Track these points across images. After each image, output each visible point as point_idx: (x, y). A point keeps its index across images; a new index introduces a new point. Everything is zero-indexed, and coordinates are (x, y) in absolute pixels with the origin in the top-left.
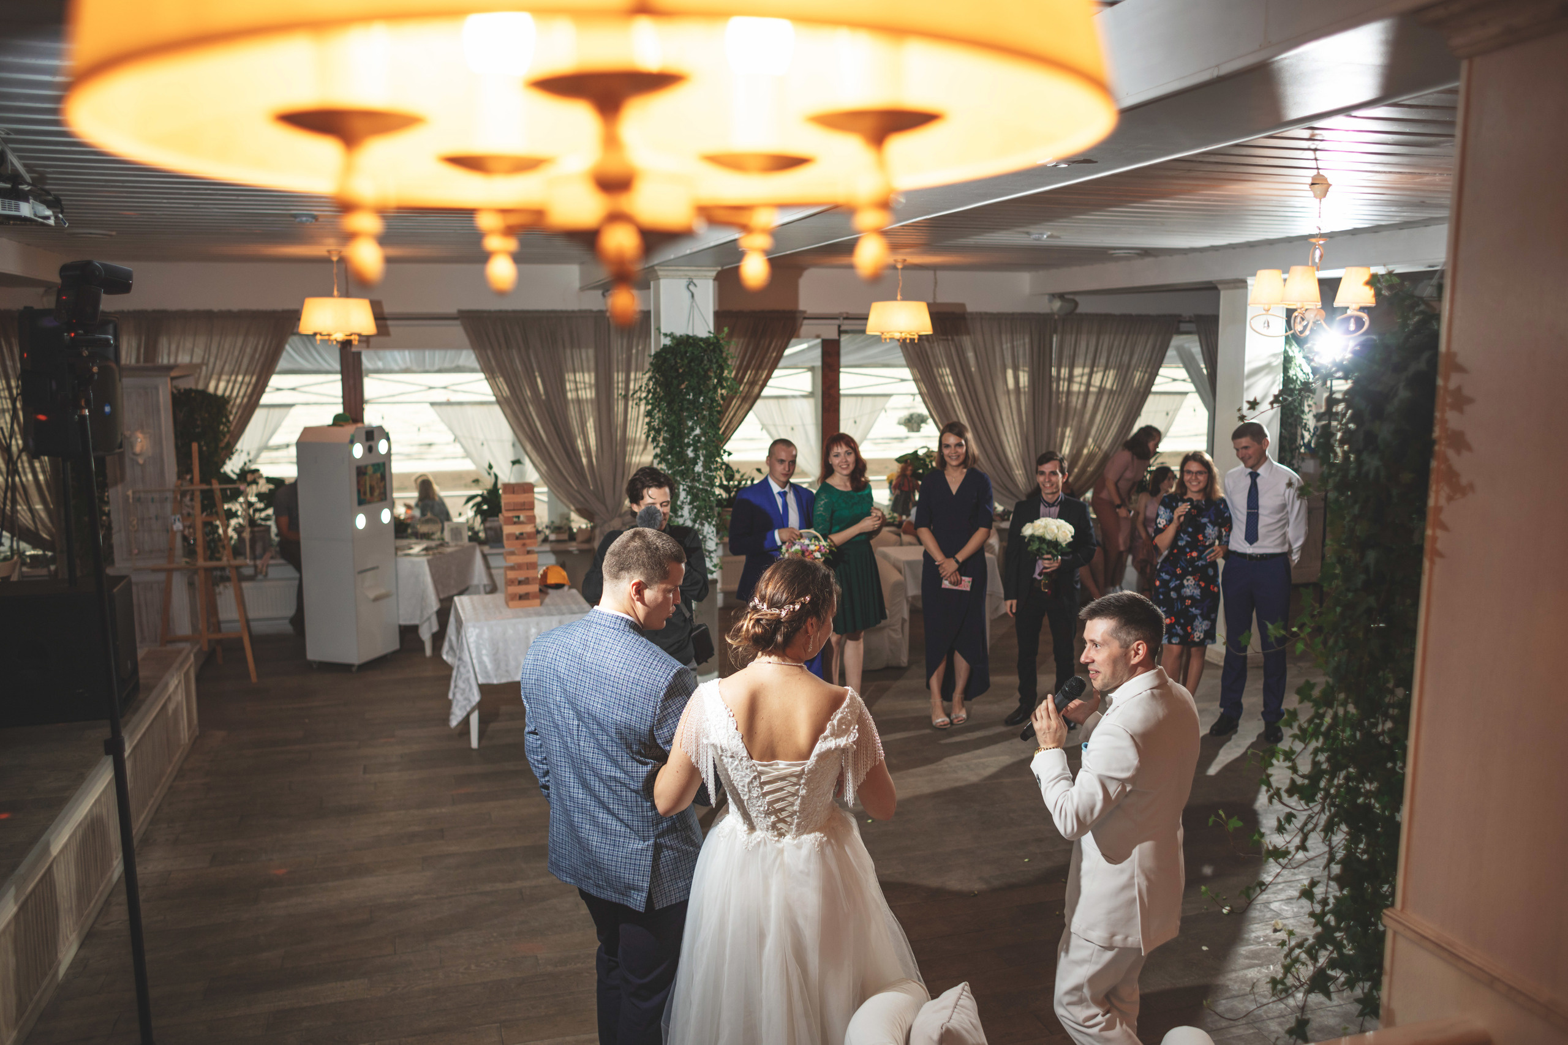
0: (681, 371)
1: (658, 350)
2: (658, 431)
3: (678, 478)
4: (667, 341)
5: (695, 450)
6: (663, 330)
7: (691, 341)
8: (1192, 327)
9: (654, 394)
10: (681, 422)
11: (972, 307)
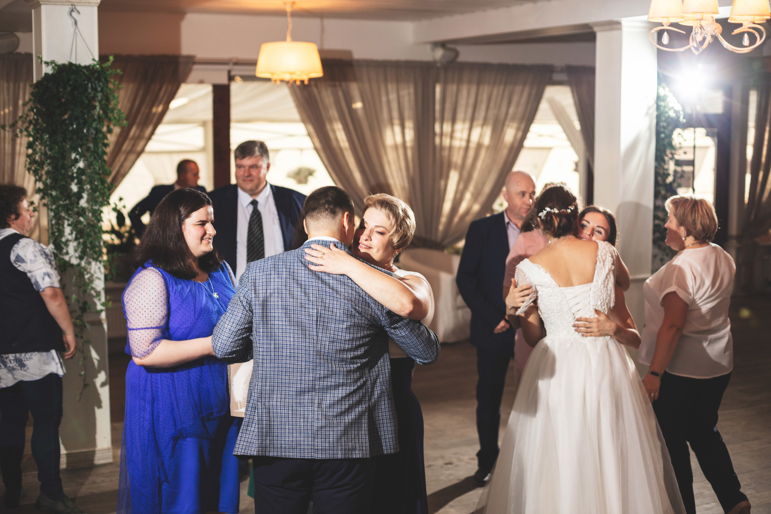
0: (63, 100)
1: (40, 79)
2: (41, 164)
3: (63, 214)
4: (47, 70)
5: (80, 183)
6: (44, 59)
7: (74, 68)
8: (563, 77)
9: (35, 125)
10: (64, 155)
11: (358, 54)
